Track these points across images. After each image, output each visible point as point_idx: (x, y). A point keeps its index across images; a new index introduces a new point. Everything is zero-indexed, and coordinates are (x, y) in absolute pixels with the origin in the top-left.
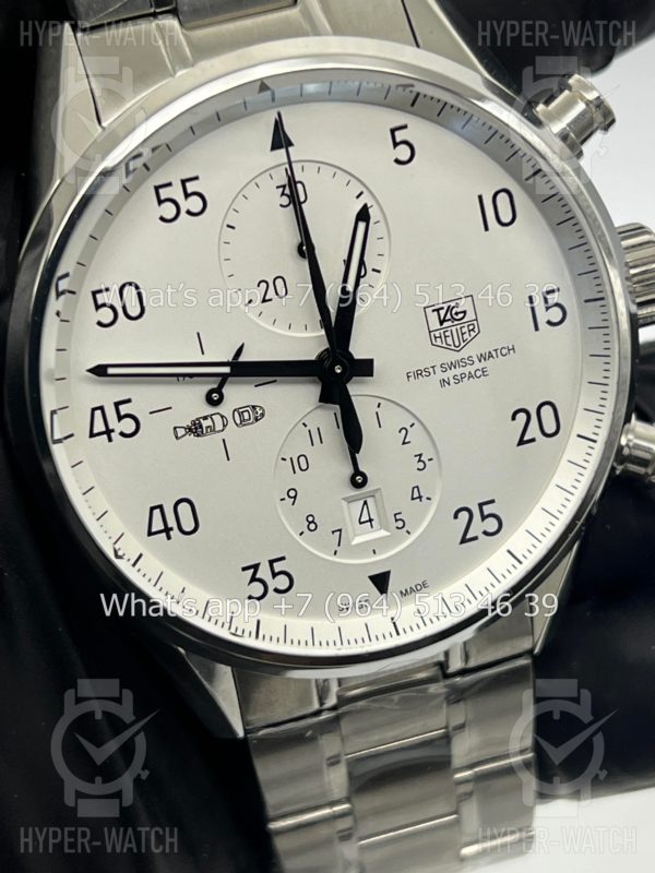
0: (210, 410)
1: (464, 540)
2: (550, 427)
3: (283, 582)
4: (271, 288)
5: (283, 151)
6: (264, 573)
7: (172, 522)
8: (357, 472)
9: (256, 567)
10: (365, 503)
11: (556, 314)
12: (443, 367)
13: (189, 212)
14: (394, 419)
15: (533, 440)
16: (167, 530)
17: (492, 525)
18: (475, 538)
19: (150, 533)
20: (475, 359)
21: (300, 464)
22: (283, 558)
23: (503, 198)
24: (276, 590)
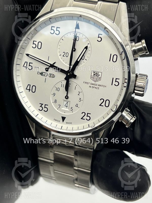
1: (82, 119)
2: (107, 105)
3: (46, 109)
4: (65, 54)
6: (43, 106)
7: (31, 89)
8: (67, 96)
9: (42, 104)
10: (67, 103)
11: (117, 84)
12: (91, 84)
13: (56, 34)
15: (103, 106)
16: (29, 90)
17: (88, 118)
18: (84, 119)
19: (26, 89)
20: (98, 85)
22: (47, 105)
23: (115, 56)
24: (44, 110)
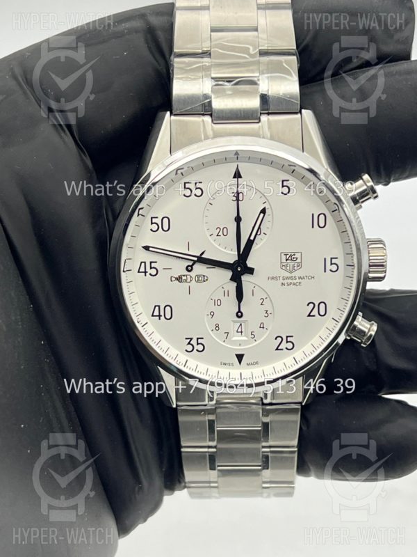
0: (187, 273)
1: (277, 349)
2: (322, 312)
3: (200, 348)
4: (222, 231)
5: (236, 179)
6: (194, 342)
7: (162, 313)
8: (239, 311)
10: (241, 325)
11: (334, 268)
12: (283, 278)
13: (195, 195)
14: (259, 294)
15: (314, 316)
16: (160, 316)
17: (290, 346)
18: (282, 350)
19: (153, 316)
20: (297, 278)
21: (218, 303)
22: (202, 338)
23: (322, 217)
24: (197, 350)
